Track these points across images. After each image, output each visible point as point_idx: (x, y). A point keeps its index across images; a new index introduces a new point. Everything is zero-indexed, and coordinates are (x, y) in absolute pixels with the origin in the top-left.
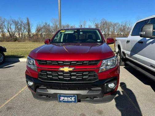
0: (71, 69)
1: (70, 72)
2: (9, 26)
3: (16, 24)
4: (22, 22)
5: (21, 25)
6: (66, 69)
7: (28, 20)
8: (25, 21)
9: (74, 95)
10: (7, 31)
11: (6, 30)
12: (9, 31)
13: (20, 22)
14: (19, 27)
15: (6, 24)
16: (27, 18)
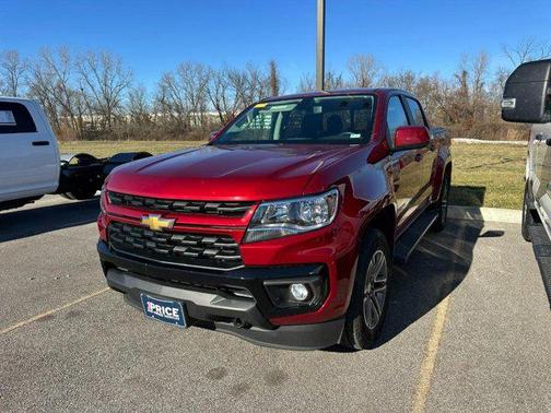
0: (167, 223)
1: (165, 230)
2: (221, 90)
3: (239, 82)
4: (255, 78)
5: (252, 88)
6: (156, 222)
7: (274, 70)
8: (265, 74)
9: (174, 303)
10: (213, 108)
11: (210, 106)
12: (218, 109)
13: (250, 78)
14: (248, 92)
15: (212, 85)
16: (272, 64)
